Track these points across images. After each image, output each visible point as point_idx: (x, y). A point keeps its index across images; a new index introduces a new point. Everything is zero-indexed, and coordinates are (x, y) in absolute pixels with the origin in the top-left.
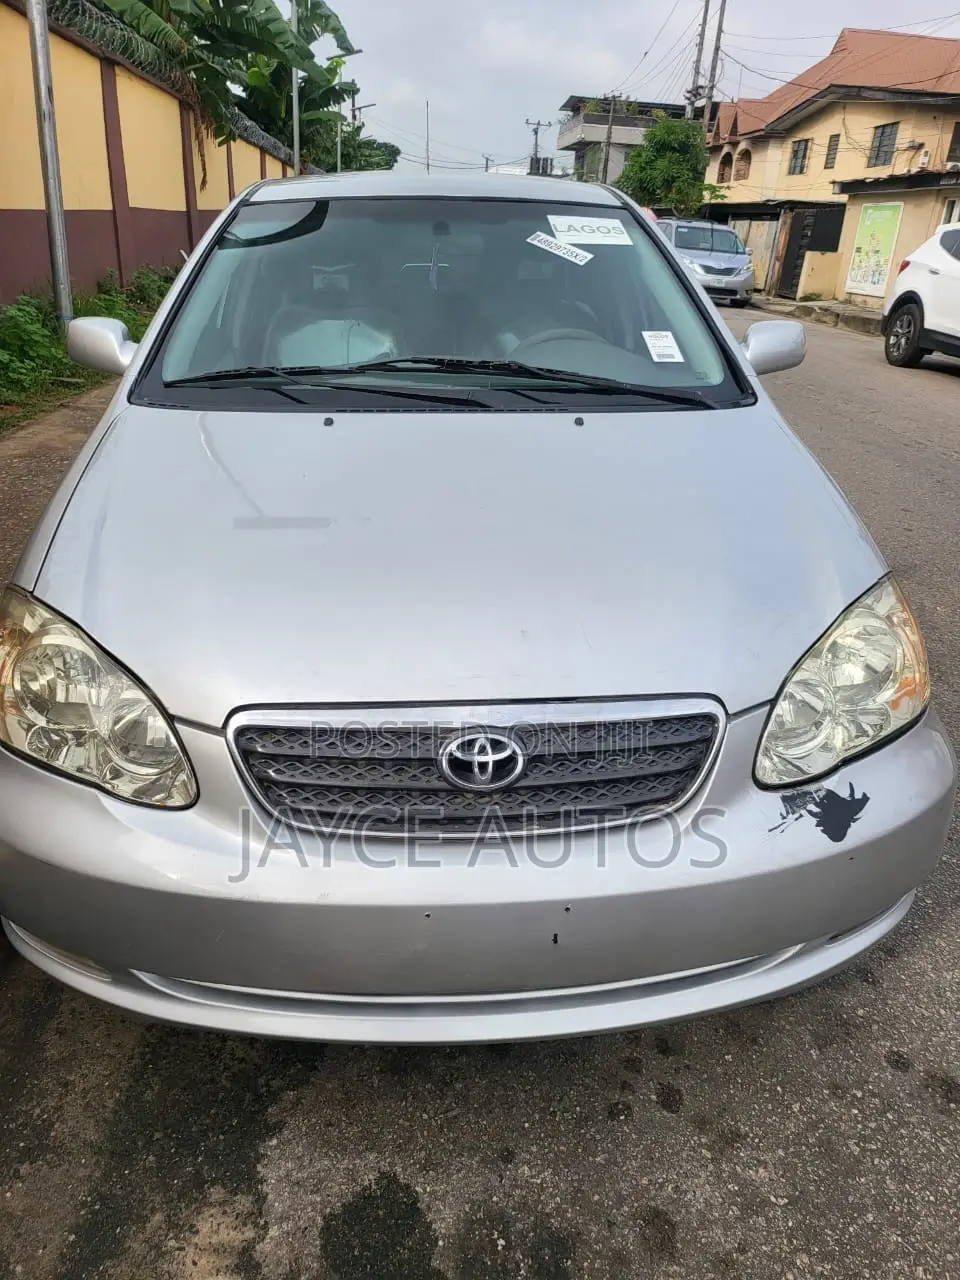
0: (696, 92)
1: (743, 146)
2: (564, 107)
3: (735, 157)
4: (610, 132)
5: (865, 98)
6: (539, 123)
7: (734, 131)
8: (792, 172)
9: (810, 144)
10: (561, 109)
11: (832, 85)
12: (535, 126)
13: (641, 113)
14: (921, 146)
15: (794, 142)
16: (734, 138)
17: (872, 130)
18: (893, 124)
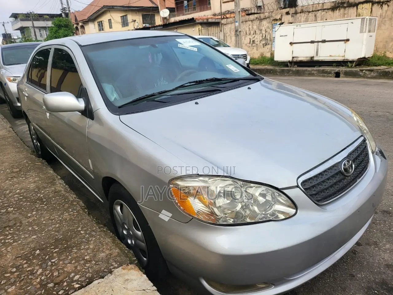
0: (63, 9)
1: (80, 24)
2: (11, 17)
3: (79, 28)
4: (33, 23)
5: (115, 9)
6: (4, 22)
7: (76, 20)
8: (100, 30)
9: (103, 22)
10: (9, 18)
11: (104, 6)
12: (3, 24)
13: (40, 17)
14: (135, 21)
15: (98, 22)
16: (77, 22)
17: (120, 18)
18: (125, 15)
